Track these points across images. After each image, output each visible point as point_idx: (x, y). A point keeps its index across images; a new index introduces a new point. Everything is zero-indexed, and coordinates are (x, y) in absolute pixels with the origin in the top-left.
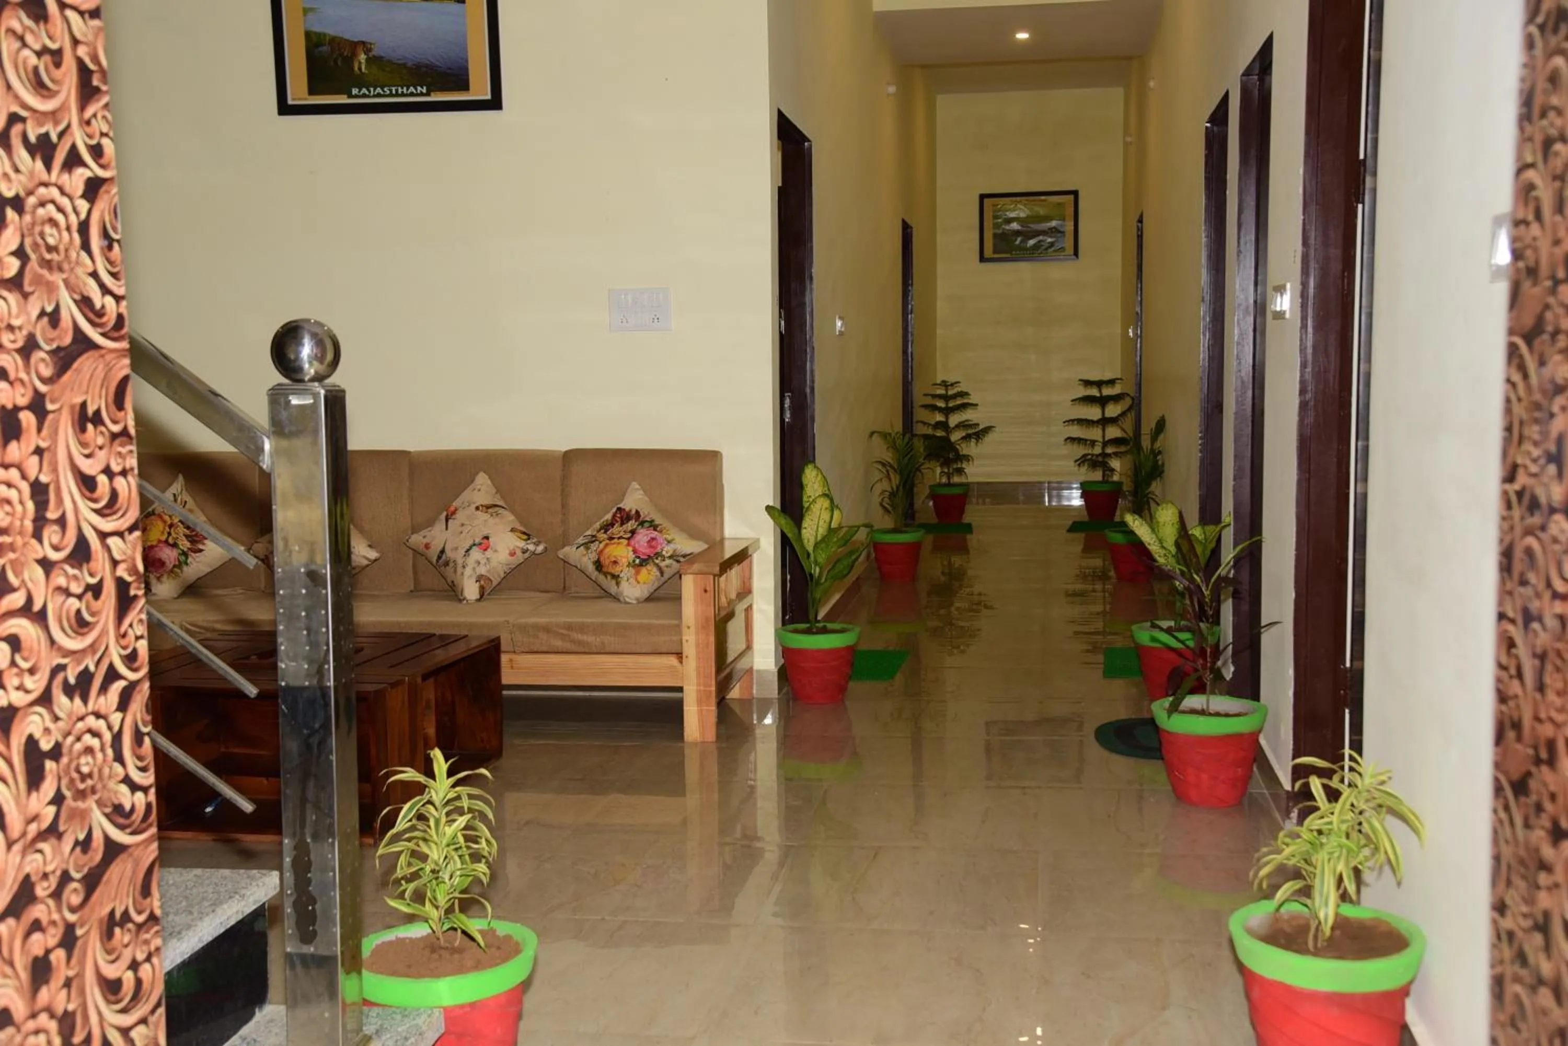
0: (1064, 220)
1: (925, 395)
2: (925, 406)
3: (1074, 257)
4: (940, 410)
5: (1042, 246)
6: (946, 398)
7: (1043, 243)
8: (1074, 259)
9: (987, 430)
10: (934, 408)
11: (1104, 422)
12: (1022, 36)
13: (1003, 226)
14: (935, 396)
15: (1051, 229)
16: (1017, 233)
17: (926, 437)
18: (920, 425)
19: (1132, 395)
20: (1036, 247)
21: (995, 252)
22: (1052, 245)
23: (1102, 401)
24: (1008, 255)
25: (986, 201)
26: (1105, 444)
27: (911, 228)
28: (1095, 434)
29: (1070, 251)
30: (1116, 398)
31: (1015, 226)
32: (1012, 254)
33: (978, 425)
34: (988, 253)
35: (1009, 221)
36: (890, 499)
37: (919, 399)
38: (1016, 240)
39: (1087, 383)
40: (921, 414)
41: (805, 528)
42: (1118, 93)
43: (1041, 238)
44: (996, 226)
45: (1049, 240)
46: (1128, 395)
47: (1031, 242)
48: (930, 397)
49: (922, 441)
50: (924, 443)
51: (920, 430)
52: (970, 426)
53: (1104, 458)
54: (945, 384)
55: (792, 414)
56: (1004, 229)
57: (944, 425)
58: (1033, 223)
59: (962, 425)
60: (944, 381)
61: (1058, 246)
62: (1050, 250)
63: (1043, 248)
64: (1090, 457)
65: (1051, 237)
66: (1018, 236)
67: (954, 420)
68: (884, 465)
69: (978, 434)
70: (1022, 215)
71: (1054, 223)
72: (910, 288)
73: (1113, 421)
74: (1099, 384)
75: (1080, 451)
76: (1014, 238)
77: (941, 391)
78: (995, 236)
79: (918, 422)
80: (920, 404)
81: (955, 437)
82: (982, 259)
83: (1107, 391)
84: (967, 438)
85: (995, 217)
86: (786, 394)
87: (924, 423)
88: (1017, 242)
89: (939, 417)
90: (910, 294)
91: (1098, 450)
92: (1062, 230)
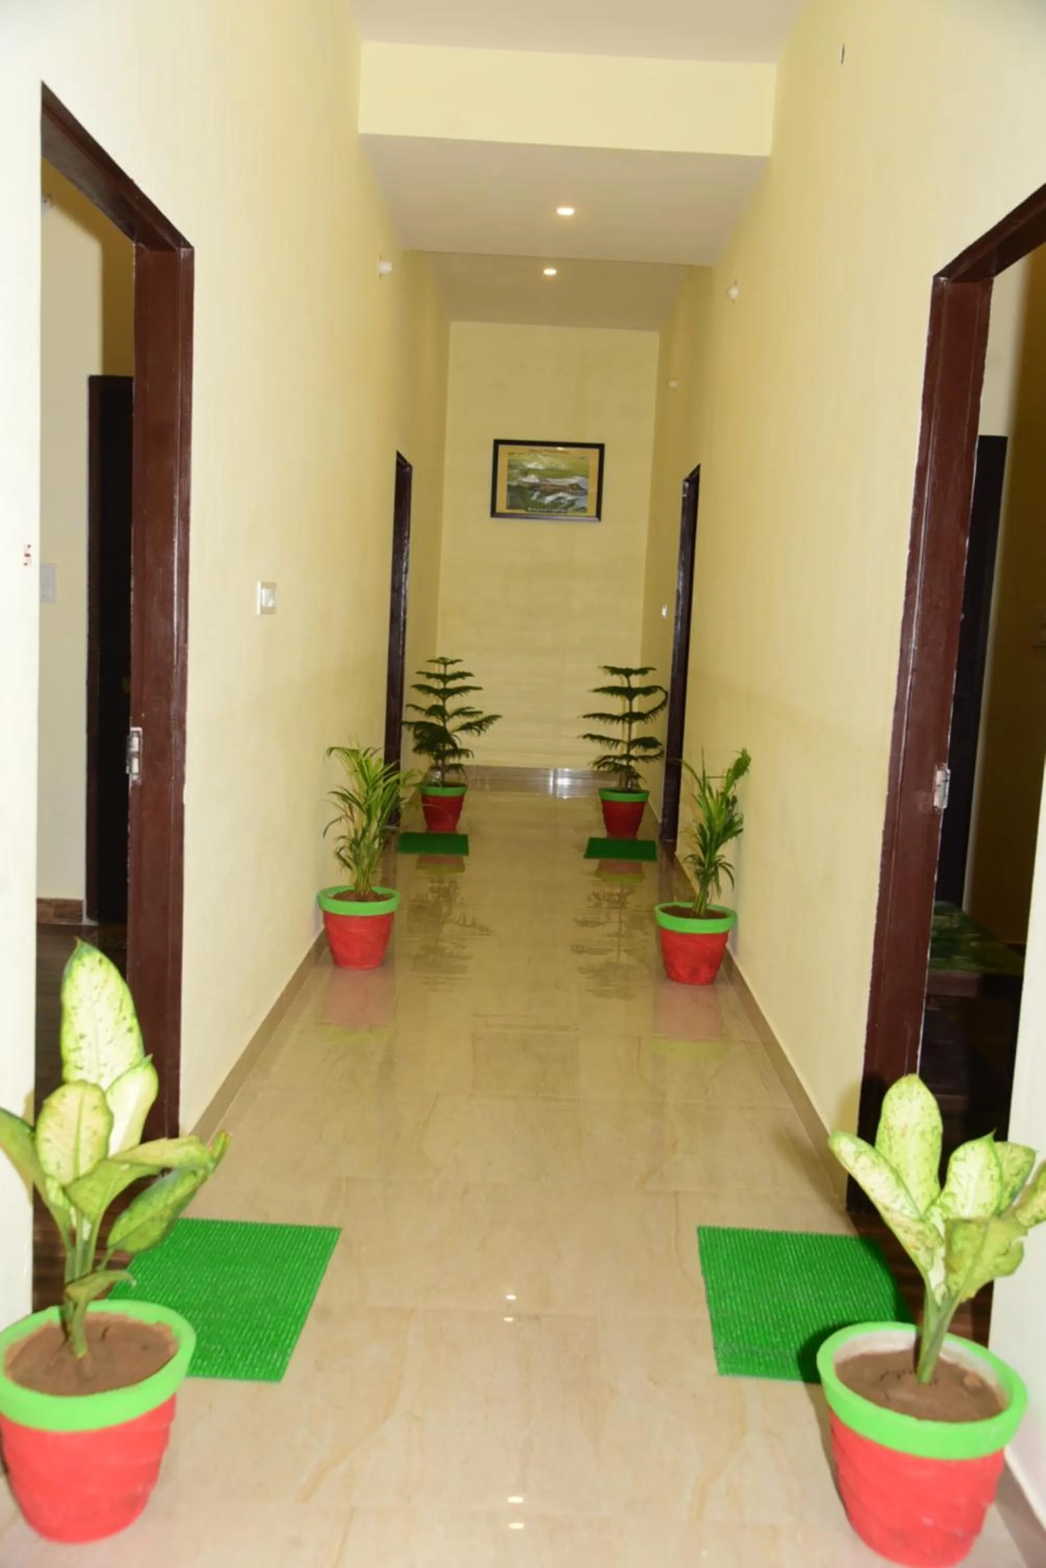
0: (587, 476)
1: (419, 673)
2: (420, 687)
3: (596, 519)
4: (437, 692)
5: (561, 504)
6: (444, 678)
7: (562, 501)
8: (595, 521)
9: (491, 719)
10: (429, 690)
11: (631, 717)
12: (566, 211)
13: (520, 479)
14: (429, 676)
15: (572, 486)
16: (534, 487)
17: (418, 725)
18: (411, 709)
19: (665, 689)
20: (555, 504)
21: (509, 507)
22: (572, 503)
23: (629, 693)
24: (523, 512)
25: (502, 448)
26: (632, 744)
27: (410, 466)
28: (616, 730)
29: (592, 511)
30: (647, 691)
31: (532, 479)
32: (526, 510)
33: (481, 712)
34: (501, 507)
35: (526, 472)
36: (351, 849)
37: (411, 678)
38: (532, 495)
39: (614, 671)
40: (411, 696)
41: (48, 1140)
42: (652, 340)
43: (561, 494)
44: (510, 478)
45: (570, 498)
46: (661, 688)
47: (549, 499)
48: (424, 676)
49: (412, 729)
50: (415, 731)
51: (409, 715)
52: (472, 714)
53: (629, 761)
54: (445, 662)
55: (144, 767)
56: (519, 481)
57: (438, 711)
58: (553, 477)
59: (461, 712)
60: (442, 658)
61: (579, 504)
62: (570, 509)
63: (563, 506)
64: (611, 760)
65: (572, 494)
66: (535, 491)
67: (452, 704)
68: (344, 797)
69: (480, 724)
70: (541, 467)
71: (573, 481)
72: (406, 541)
73: (640, 716)
74: (628, 673)
75: (599, 750)
76: (530, 492)
77: (438, 669)
78: (510, 488)
79: (408, 706)
80: (411, 684)
81: (452, 724)
82: (494, 513)
83: (636, 682)
84: (467, 727)
85: (511, 467)
86: (133, 729)
87: (417, 708)
88: (534, 498)
89: (435, 701)
90: (406, 548)
91: (620, 750)
92: (584, 487)
